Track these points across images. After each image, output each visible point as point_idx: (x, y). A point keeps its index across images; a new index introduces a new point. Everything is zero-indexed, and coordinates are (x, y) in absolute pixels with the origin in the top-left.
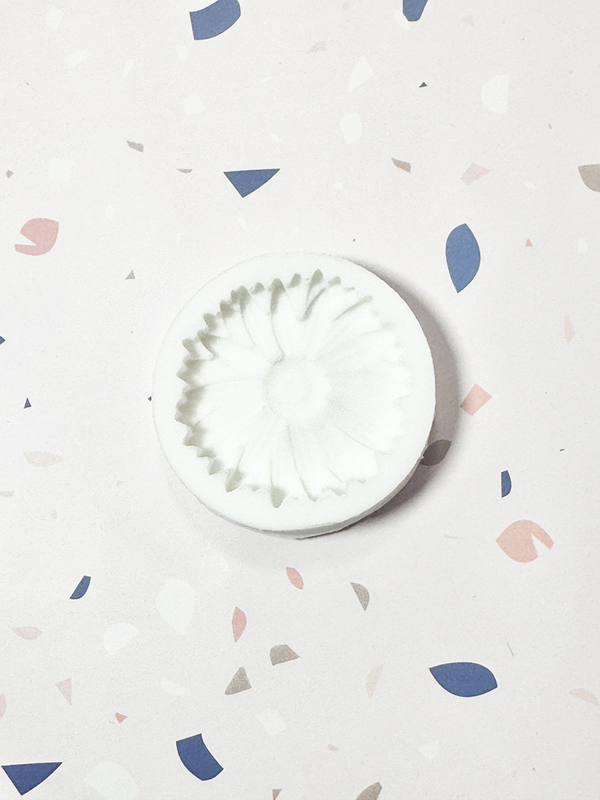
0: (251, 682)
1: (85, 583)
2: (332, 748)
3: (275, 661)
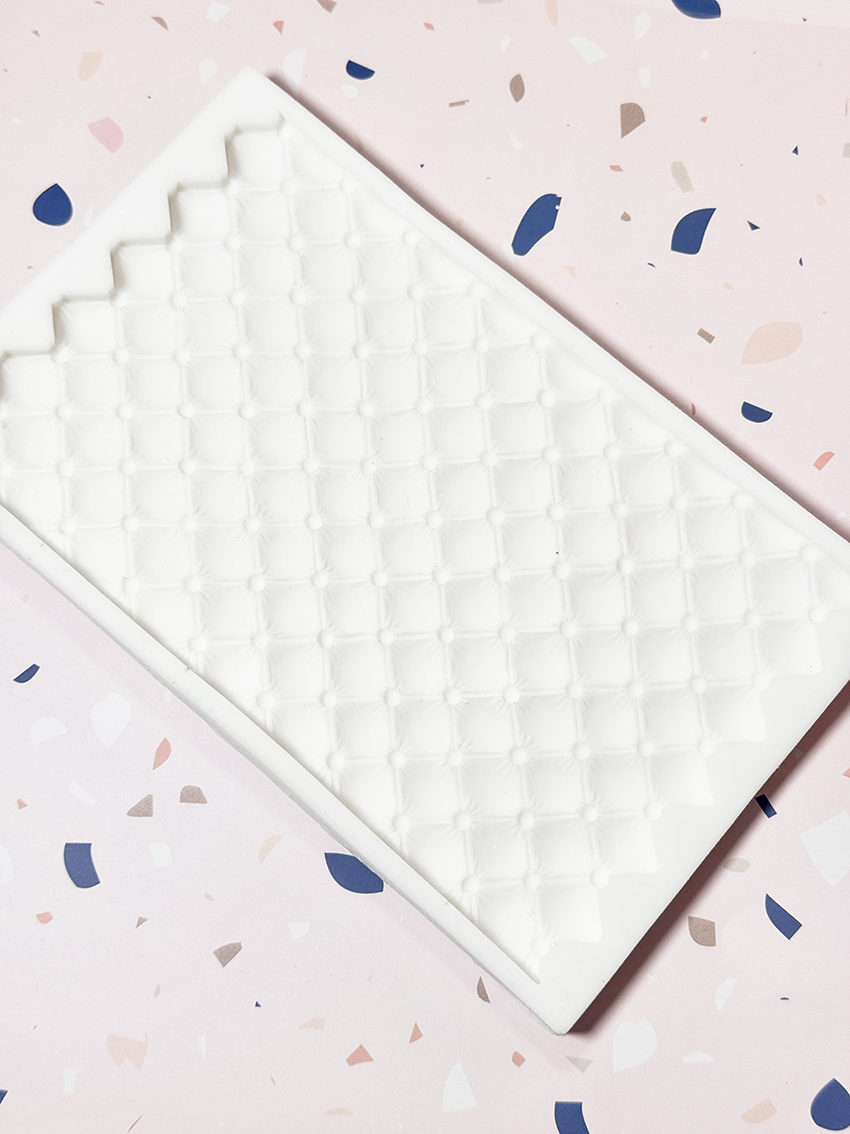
0: (154, 811)
1: (33, 669)
2: (208, 897)
3: (183, 800)
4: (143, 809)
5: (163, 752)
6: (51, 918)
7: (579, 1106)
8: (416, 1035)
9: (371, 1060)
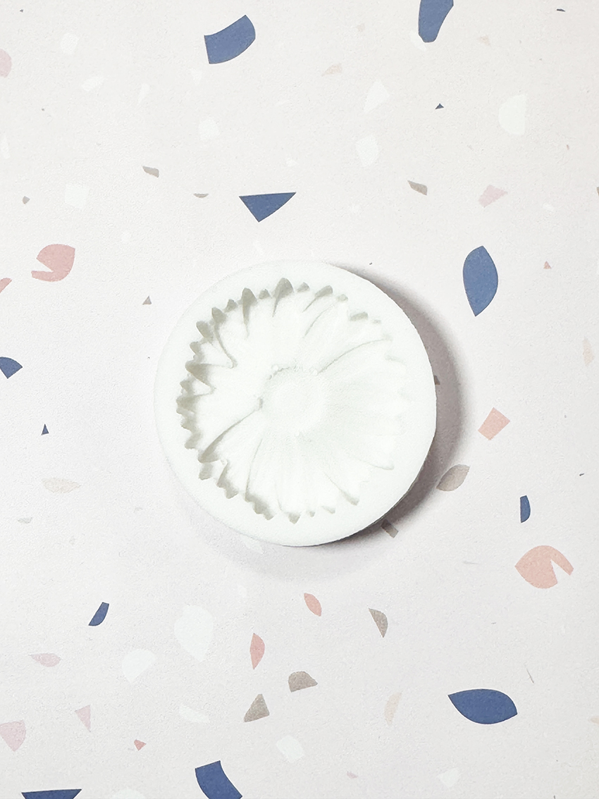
0: (270, 709)
1: (104, 610)
3: (294, 688)
4: (258, 711)
5: (257, 648)
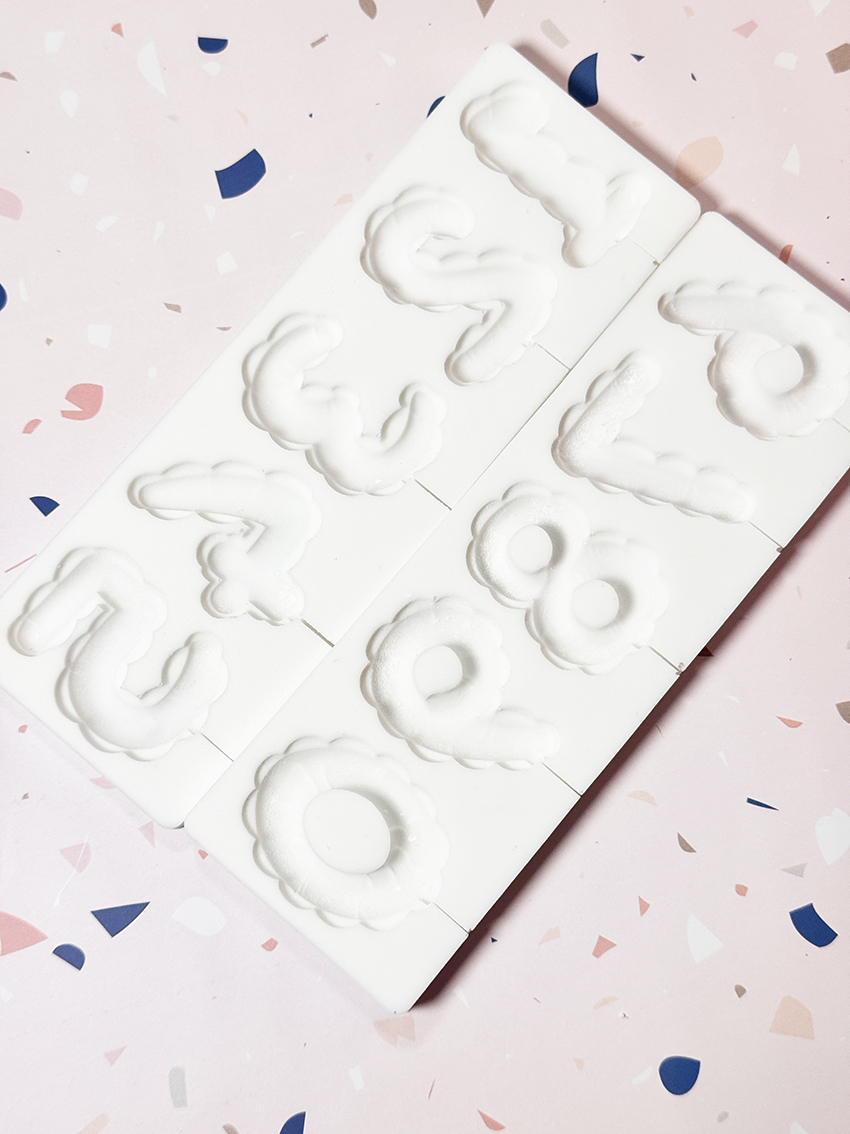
6: (276, 943)
7: (810, 908)
8: (644, 907)
9: (615, 945)
